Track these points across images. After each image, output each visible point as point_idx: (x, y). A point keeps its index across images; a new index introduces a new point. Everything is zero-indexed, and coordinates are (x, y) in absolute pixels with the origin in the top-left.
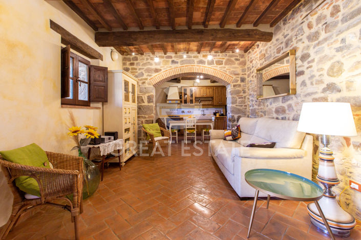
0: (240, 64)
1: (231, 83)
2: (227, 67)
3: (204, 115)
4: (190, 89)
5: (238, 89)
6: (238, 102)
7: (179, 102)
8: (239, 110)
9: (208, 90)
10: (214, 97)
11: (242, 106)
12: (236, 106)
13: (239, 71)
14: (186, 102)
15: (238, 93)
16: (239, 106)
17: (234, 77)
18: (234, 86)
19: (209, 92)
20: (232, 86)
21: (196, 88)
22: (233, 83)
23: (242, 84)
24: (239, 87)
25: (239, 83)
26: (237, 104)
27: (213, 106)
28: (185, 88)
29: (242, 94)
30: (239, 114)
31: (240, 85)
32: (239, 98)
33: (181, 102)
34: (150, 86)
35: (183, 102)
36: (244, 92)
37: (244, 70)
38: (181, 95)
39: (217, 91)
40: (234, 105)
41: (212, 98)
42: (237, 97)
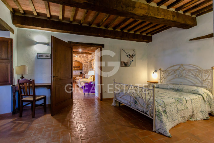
0: (86, 58)
2: (82, 58)
5: (86, 65)
6: (85, 69)
8: (86, 71)
10: (80, 66)
13: (86, 60)
15: (86, 66)
17: (85, 61)
22: (84, 63)
23: (87, 64)
27: (80, 70)
31: (86, 64)
36: (88, 66)
37: (87, 60)
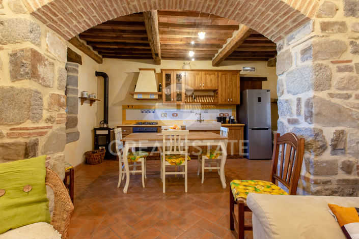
1: (313, 18)
3: (200, 121)
4: (177, 75)
5: (335, 37)
6: (334, 82)
7: (156, 97)
8: (340, 110)
9: (209, 78)
10: (220, 89)
11: (348, 97)
12: (331, 95)
14: (168, 98)
15: (335, 50)
16: (339, 96)
18: (325, 27)
19: (211, 80)
20: (318, 27)
21: (187, 73)
22: (318, 16)
24: (340, 31)
25: (340, 16)
26: (333, 91)
27: (217, 105)
28: (168, 72)
29: (347, 56)
30: (338, 123)
31: (342, 25)
32: (340, 70)
33: (160, 96)
34: (21, 16)
35: (164, 97)
38: (160, 86)
39: (224, 80)
40: (323, 95)
41: (215, 91)
42: (334, 67)
